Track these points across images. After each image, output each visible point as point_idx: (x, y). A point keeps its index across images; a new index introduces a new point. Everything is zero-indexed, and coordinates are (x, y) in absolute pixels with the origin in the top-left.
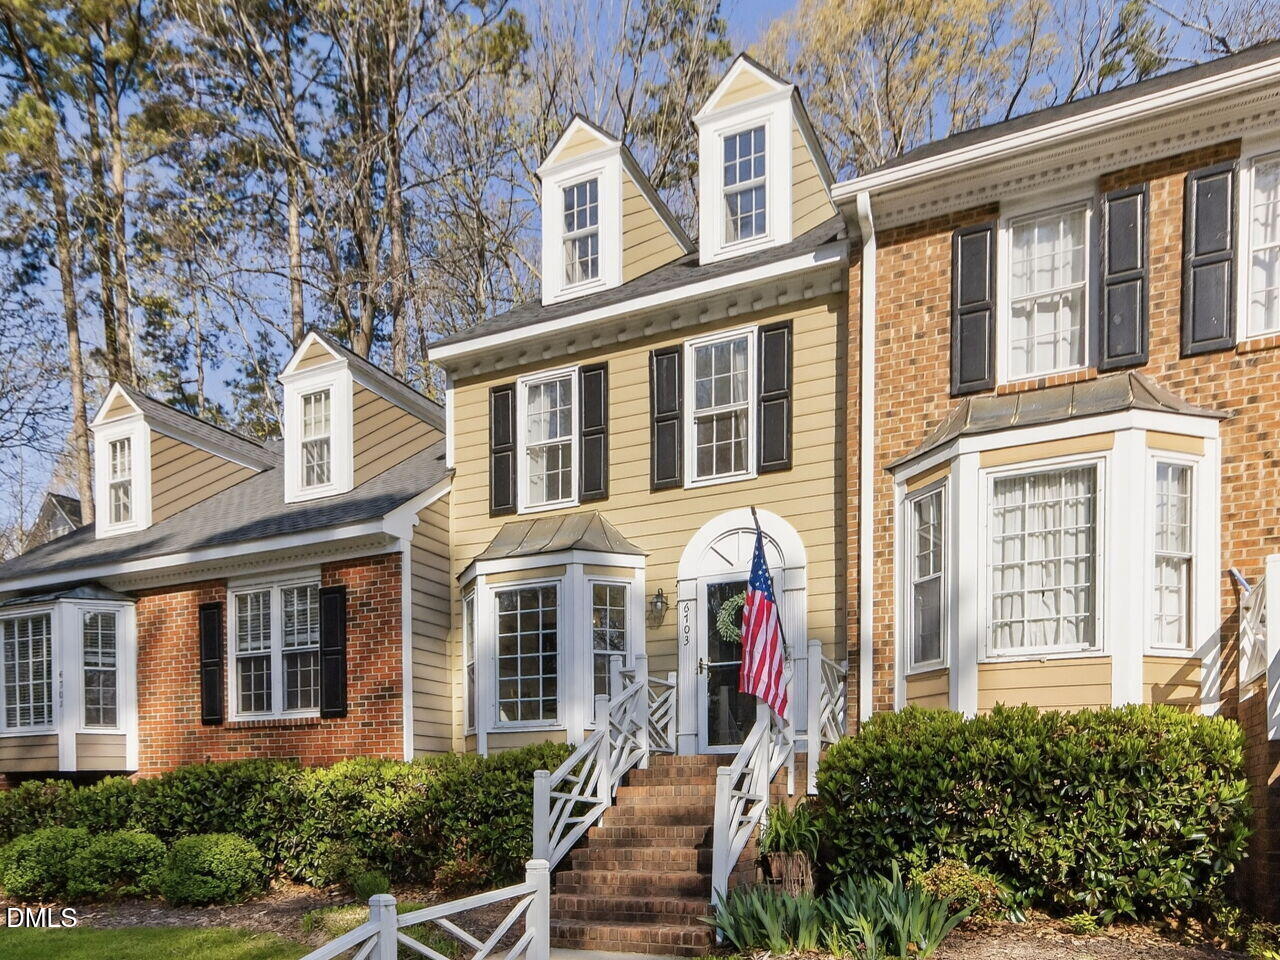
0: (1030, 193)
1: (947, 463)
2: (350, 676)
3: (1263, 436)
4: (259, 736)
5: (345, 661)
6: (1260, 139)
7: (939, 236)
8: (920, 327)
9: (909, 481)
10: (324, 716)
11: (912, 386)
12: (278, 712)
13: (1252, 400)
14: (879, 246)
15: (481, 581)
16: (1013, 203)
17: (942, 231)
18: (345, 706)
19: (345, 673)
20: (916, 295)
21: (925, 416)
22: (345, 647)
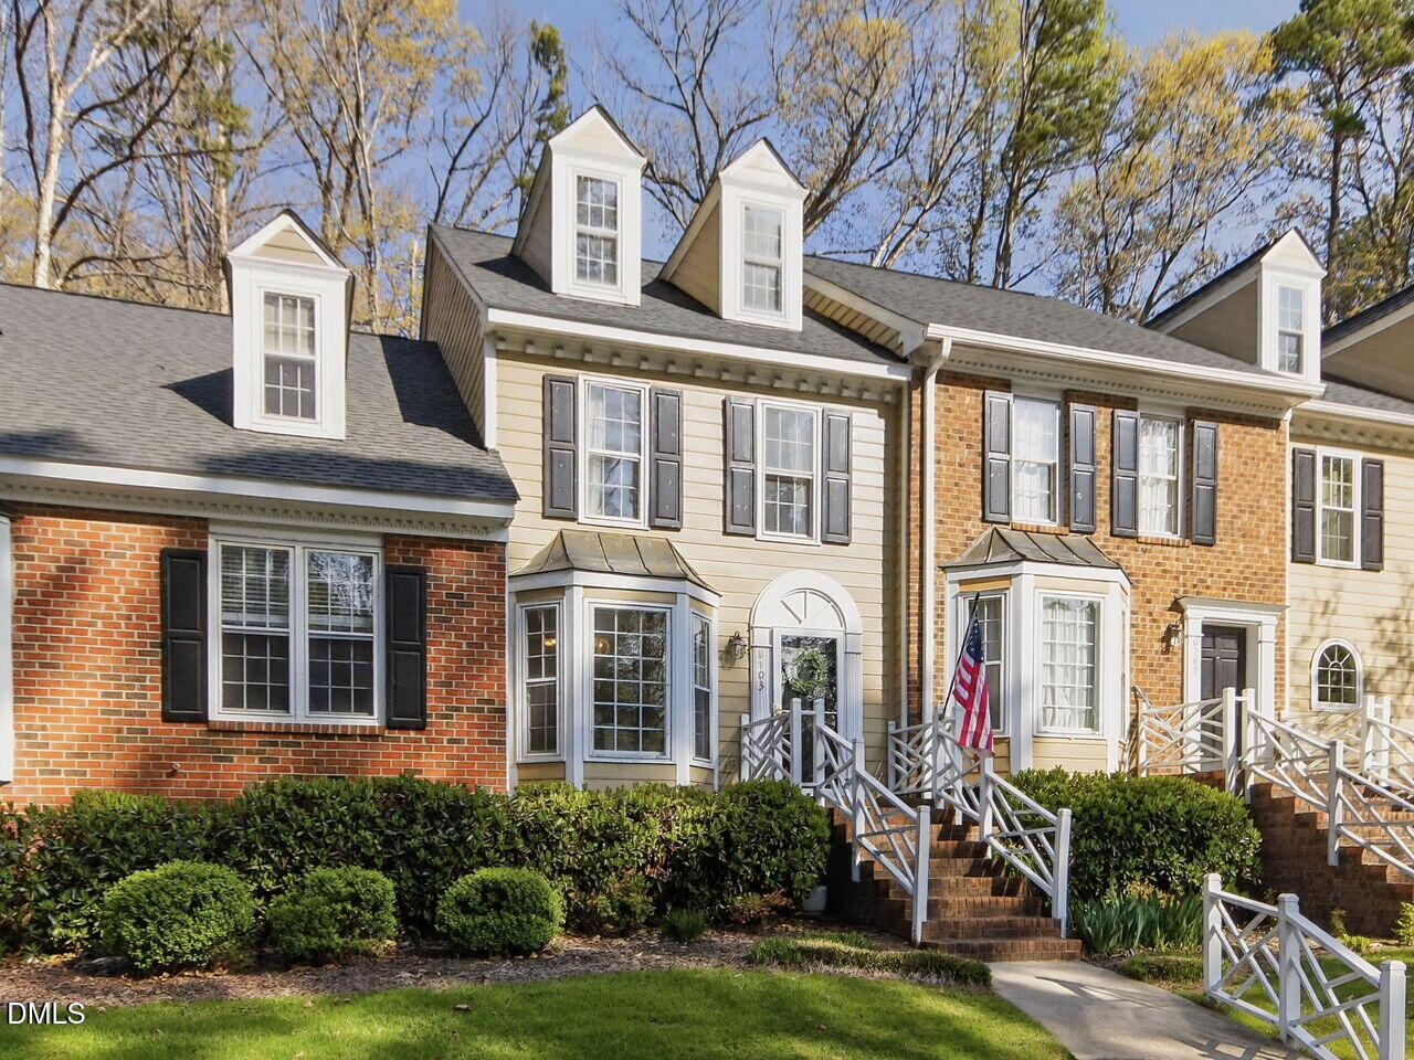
0: (1029, 382)
1: (1008, 577)
2: (431, 681)
3: (1149, 601)
4: (275, 744)
5: (423, 660)
6: (1150, 404)
7: (975, 391)
8: (962, 459)
9: (961, 582)
10: (390, 726)
11: (956, 505)
12: (300, 712)
13: (1144, 576)
14: (937, 382)
15: (578, 593)
16: (1019, 385)
17: (977, 388)
18: (424, 715)
19: (424, 674)
20: (958, 431)
21: (965, 532)
22: (424, 642)
